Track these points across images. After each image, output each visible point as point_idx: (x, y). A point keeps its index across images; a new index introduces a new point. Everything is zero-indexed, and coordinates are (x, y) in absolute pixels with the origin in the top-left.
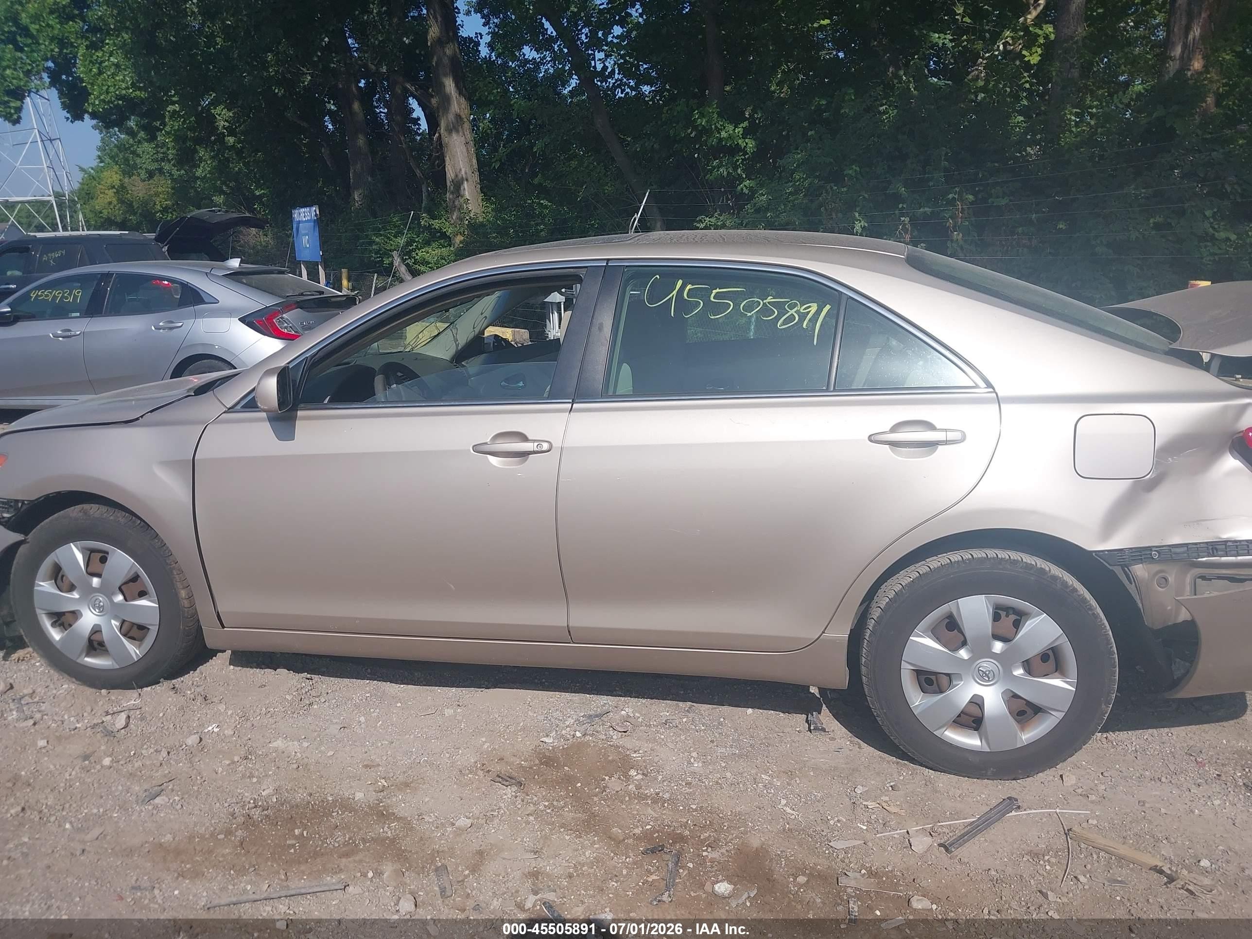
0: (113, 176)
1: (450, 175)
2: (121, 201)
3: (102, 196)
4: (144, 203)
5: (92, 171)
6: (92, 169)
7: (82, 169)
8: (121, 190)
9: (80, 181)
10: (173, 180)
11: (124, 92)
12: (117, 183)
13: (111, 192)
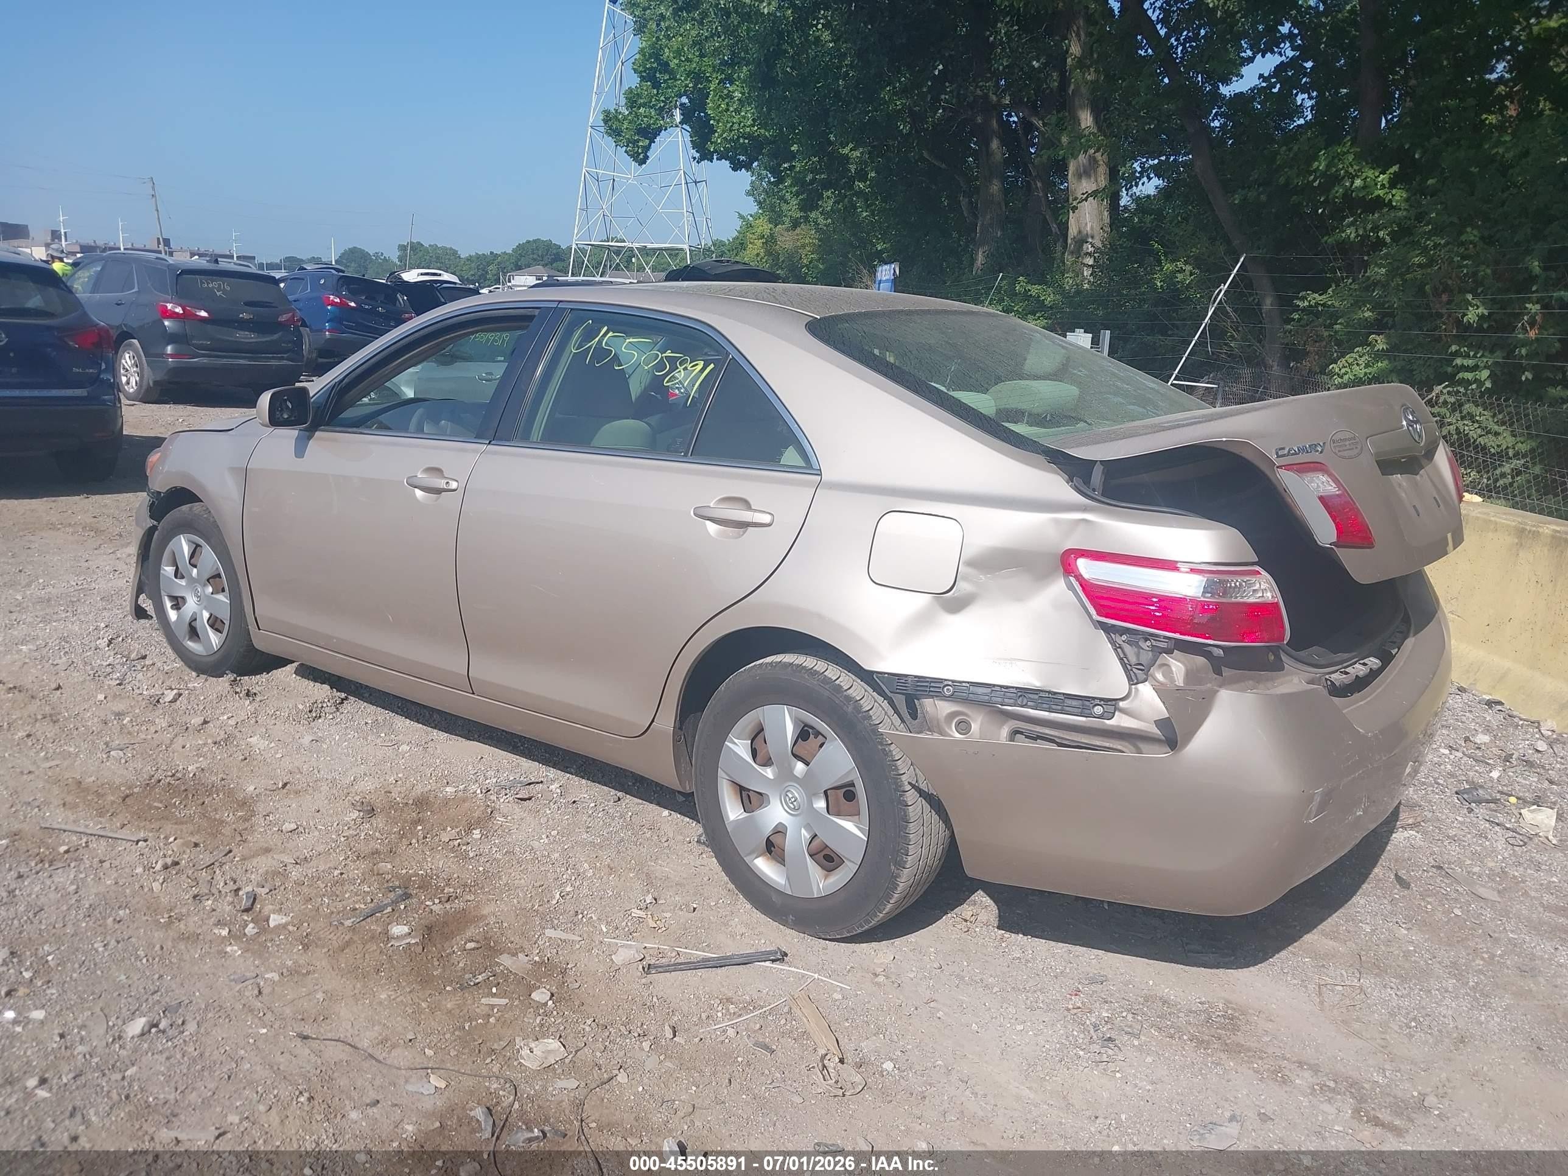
0: (764, 226)
1: (1073, 231)
2: (769, 253)
3: (751, 246)
4: (790, 256)
5: (751, 219)
6: (751, 216)
7: (741, 217)
8: (770, 241)
9: (738, 229)
10: (818, 230)
11: (748, 130)
12: (767, 232)
13: (759, 243)
